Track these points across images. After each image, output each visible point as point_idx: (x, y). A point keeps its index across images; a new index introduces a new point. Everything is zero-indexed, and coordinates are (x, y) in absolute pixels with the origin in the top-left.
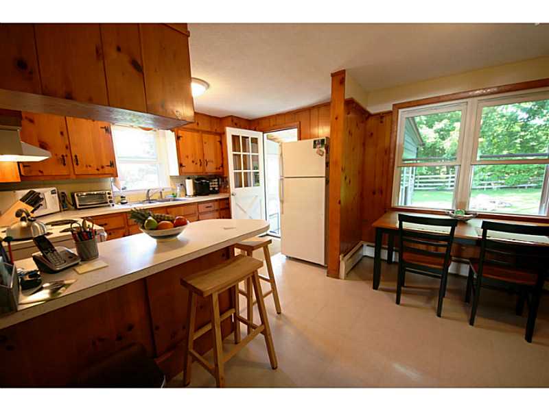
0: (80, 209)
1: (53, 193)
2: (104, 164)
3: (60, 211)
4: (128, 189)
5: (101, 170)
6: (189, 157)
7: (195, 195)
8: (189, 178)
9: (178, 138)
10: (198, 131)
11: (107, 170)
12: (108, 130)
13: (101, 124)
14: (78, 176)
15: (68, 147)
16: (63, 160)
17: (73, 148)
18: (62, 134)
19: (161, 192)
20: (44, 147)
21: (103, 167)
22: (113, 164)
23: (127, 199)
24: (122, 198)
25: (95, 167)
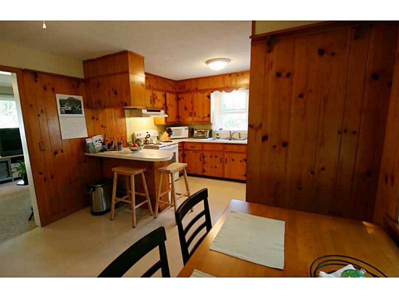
0: (195, 138)
1: (186, 129)
3: (189, 137)
4: (223, 130)
11: (206, 119)
12: (209, 97)
13: (206, 94)
14: (195, 122)
15: (193, 108)
16: (191, 114)
17: (195, 108)
18: (192, 102)
19: (239, 134)
20: (186, 109)
21: (204, 117)
22: (209, 116)
23: (220, 136)
24: (217, 134)
25: (201, 117)
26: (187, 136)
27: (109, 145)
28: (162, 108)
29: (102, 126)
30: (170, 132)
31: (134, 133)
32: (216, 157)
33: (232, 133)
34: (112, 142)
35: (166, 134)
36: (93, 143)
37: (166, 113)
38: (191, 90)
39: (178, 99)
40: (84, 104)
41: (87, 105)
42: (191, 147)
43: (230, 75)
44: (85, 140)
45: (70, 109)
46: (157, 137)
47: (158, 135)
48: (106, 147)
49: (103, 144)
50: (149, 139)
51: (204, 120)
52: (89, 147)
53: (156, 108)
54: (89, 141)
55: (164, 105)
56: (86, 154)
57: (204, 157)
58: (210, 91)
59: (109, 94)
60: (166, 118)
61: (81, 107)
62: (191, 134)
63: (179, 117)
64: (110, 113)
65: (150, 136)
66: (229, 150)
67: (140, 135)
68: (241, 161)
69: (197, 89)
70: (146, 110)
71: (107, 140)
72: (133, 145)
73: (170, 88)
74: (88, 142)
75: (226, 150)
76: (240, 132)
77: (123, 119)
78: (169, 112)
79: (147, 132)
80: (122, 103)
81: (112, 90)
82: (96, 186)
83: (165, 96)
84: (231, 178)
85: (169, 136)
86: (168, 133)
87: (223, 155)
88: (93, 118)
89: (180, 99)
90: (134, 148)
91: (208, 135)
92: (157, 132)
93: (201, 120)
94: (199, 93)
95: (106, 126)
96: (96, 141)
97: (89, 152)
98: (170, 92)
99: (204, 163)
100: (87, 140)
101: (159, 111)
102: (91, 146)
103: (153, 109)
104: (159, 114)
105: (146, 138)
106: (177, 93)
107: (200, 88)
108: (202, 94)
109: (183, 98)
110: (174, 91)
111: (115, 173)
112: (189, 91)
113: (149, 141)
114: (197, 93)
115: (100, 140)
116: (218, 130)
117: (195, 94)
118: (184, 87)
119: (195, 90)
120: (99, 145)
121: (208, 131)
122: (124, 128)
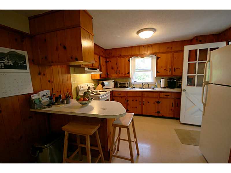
0: (119, 88)
1: (113, 82)
2: (126, 73)
3: (115, 87)
4: (137, 82)
5: (125, 75)
6: (163, 67)
7: (165, 88)
8: (163, 78)
9: (158, 58)
10: (171, 52)
11: (127, 75)
12: (129, 61)
13: (127, 59)
14: (119, 77)
15: (117, 68)
16: (116, 72)
17: (119, 68)
18: (117, 64)
19: (148, 84)
20: (112, 68)
21: (126, 74)
22: (129, 73)
23: (135, 86)
24: (133, 85)
25: (124, 74)
26: (114, 87)
27: (57, 99)
28: (98, 67)
29: (49, 81)
30: (103, 84)
31: (78, 86)
32: (136, 100)
33: (144, 84)
34: (60, 96)
35: (100, 86)
36: (39, 99)
37: (100, 71)
38: (116, 56)
39: (107, 62)
40: (29, 59)
41: (33, 61)
42: (118, 94)
43: (144, 46)
44: (30, 97)
45: (12, 64)
46: (94, 88)
47: (94, 87)
48: (53, 100)
49: (50, 98)
50: (89, 90)
51: (125, 76)
52: (35, 103)
53: (94, 67)
54: (35, 97)
55: (99, 65)
56: (32, 110)
57: (127, 101)
58: (129, 56)
59: (57, 49)
60: (100, 74)
61: (25, 62)
62: (116, 85)
63: (108, 74)
64: (57, 69)
65: (90, 88)
66: (145, 96)
67: (83, 87)
68: (154, 103)
69: (120, 55)
70: (88, 68)
71: (55, 94)
72: (83, 99)
73: (102, 54)
74: (33, 98)
75: (144, 96)
76: (149, 84)
77: (69, 75)
78: (102, 70)
79: (88, 85)
80: (72, 58)
81: (61, 45)
82: (43, 147)
83: (99, 59)
84: (147, 114)
85: (102, 87)
86: (102, 85)
87: (142, 100)
88: (40, 74)
89: (108, 61)
90: (84, 102)
91: (128, 86)
92: (94, 85)
93: (124, 76)
94: (122, 58)
95: (53, 81)
96: (43, 96)
97: (34, 108)
98: (102, 56)
99: (128, 104)
100: (32, 96)
101: (96, 69)
102: (37, 101)
103: (92, 67)
104: (96, 72)
105: (88, 90)
106: (106, 58)
107: (122, 54)
108: (124, 59)
109: (110, 61)
110: (104, 56)
111: (66, 133)
112: (114, 57)
113: (90, 92)
114: (121, 58)
115: (47, 94)
116: (134, 82)
117: (119, 58)
118: (111, 53)
119: (119, 56)
120: (45, 100)
121: (128, 83)
122: (69, 82)
